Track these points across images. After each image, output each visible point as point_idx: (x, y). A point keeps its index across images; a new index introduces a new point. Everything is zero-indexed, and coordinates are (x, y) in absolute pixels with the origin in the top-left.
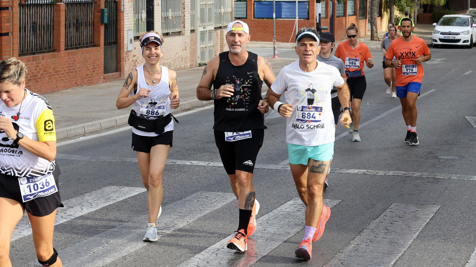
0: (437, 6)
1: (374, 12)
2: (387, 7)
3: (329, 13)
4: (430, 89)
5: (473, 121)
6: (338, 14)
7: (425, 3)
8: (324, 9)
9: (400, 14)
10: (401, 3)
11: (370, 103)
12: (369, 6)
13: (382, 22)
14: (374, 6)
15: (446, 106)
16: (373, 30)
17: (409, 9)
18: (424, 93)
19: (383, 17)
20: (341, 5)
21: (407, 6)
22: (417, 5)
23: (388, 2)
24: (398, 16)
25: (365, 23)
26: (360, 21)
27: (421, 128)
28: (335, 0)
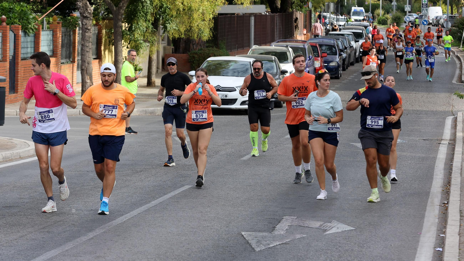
0: (197, 42)
1: (87, 51)
2: (110, 42)
3: (8, 52)
4: (183, 186)
5: (254, 241)
6: (23, 54)
7: (177, 36)
10: (134, 35)
11: (77, 210)
12: (78, 41)
14: (87, 40)
15: (208, 214)
16: (86, 82)
17: (149, 47)
18: (171, 191)
19: (103, 59)
20: (30, 39)
21: (145, 41)
22: (163, 40)
23: (112, 33)
25: (72, 71)
26: (63, 66)
27: (165, 252)
28: (19, 30)
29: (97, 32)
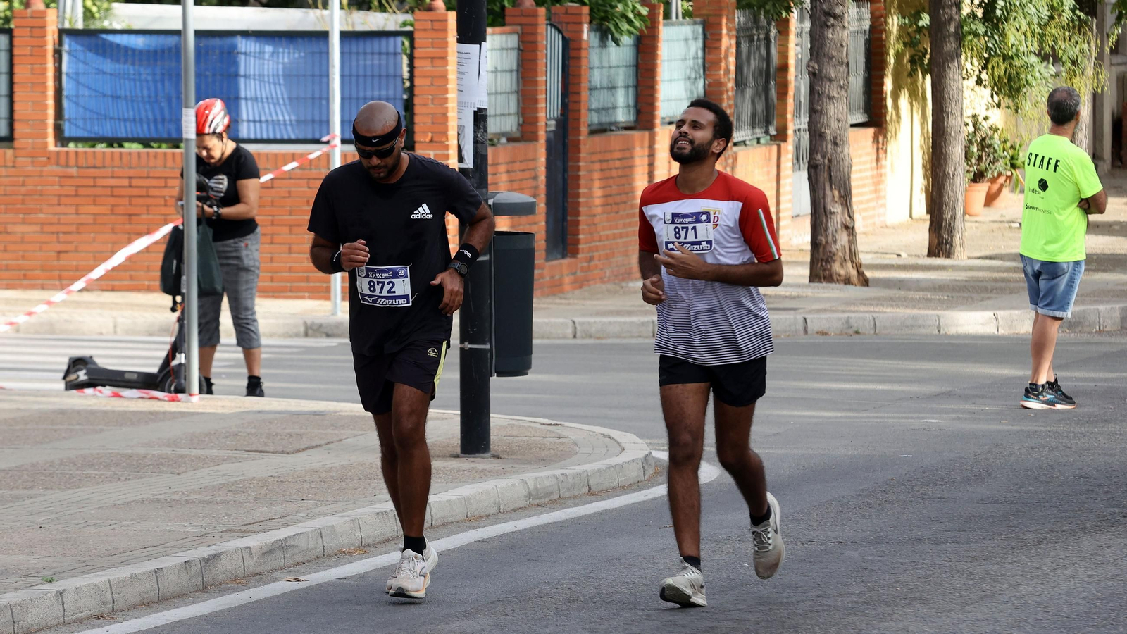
1: (831, 98)
2: (914, 62)
3: (541, 105)
6: (597, 111)
8: (508, 82)
9: (998, 106)
10: (1003, 35)
12: (798, 62)
13: (887, 162)
14: (831, 58)
16: (828, 214)
19: (891, 128)
20: (621, 55)
21: (1045, 58)
24: (986, 125)
25: (774, 171)
28: (580, 24)
29: (866, 25)
